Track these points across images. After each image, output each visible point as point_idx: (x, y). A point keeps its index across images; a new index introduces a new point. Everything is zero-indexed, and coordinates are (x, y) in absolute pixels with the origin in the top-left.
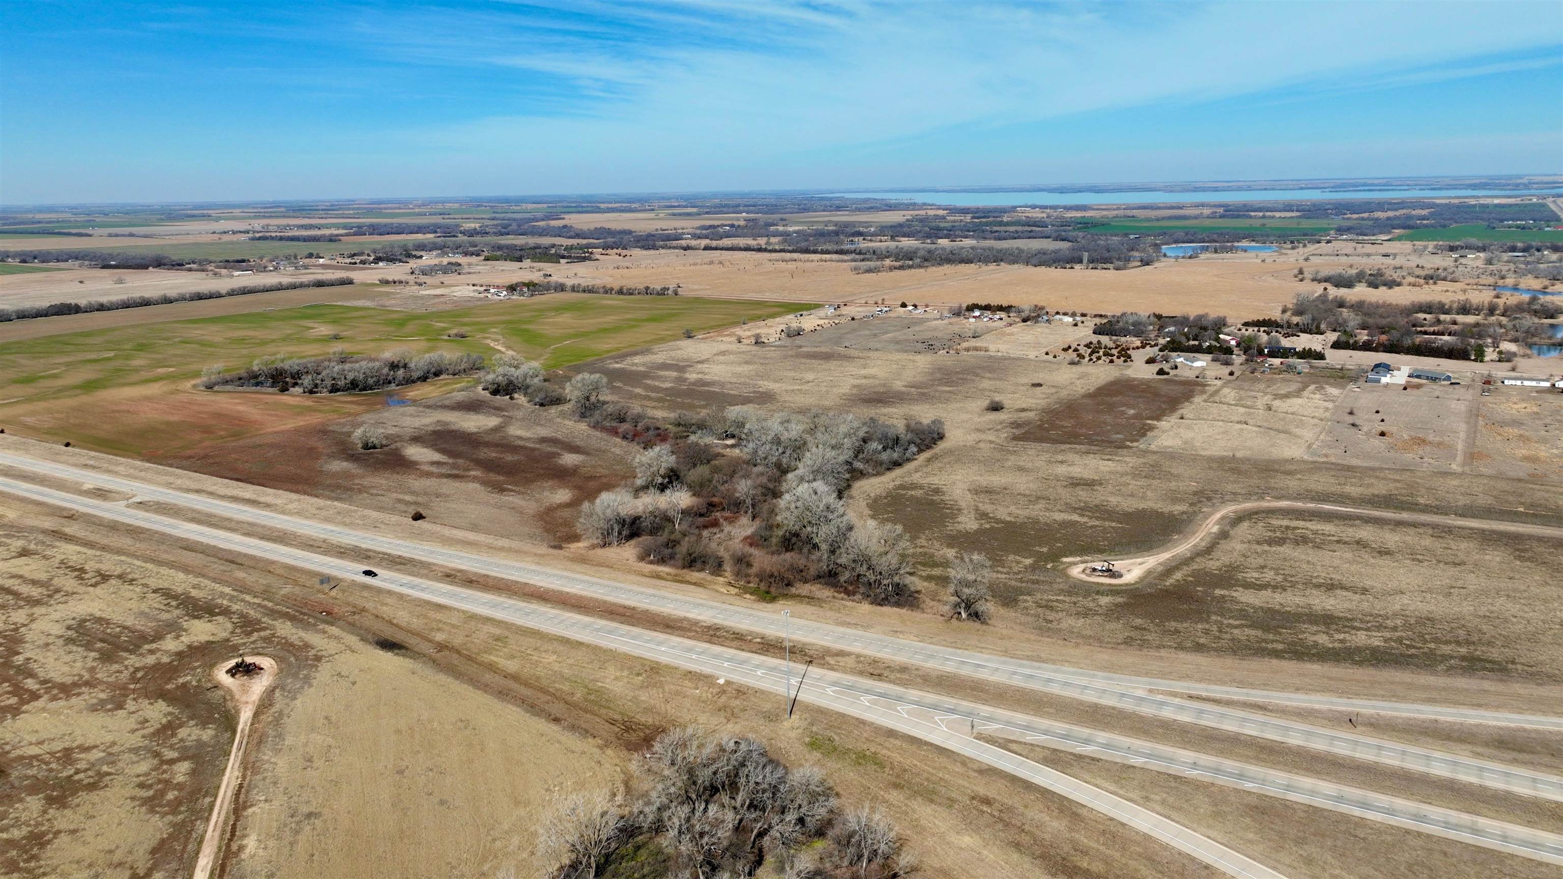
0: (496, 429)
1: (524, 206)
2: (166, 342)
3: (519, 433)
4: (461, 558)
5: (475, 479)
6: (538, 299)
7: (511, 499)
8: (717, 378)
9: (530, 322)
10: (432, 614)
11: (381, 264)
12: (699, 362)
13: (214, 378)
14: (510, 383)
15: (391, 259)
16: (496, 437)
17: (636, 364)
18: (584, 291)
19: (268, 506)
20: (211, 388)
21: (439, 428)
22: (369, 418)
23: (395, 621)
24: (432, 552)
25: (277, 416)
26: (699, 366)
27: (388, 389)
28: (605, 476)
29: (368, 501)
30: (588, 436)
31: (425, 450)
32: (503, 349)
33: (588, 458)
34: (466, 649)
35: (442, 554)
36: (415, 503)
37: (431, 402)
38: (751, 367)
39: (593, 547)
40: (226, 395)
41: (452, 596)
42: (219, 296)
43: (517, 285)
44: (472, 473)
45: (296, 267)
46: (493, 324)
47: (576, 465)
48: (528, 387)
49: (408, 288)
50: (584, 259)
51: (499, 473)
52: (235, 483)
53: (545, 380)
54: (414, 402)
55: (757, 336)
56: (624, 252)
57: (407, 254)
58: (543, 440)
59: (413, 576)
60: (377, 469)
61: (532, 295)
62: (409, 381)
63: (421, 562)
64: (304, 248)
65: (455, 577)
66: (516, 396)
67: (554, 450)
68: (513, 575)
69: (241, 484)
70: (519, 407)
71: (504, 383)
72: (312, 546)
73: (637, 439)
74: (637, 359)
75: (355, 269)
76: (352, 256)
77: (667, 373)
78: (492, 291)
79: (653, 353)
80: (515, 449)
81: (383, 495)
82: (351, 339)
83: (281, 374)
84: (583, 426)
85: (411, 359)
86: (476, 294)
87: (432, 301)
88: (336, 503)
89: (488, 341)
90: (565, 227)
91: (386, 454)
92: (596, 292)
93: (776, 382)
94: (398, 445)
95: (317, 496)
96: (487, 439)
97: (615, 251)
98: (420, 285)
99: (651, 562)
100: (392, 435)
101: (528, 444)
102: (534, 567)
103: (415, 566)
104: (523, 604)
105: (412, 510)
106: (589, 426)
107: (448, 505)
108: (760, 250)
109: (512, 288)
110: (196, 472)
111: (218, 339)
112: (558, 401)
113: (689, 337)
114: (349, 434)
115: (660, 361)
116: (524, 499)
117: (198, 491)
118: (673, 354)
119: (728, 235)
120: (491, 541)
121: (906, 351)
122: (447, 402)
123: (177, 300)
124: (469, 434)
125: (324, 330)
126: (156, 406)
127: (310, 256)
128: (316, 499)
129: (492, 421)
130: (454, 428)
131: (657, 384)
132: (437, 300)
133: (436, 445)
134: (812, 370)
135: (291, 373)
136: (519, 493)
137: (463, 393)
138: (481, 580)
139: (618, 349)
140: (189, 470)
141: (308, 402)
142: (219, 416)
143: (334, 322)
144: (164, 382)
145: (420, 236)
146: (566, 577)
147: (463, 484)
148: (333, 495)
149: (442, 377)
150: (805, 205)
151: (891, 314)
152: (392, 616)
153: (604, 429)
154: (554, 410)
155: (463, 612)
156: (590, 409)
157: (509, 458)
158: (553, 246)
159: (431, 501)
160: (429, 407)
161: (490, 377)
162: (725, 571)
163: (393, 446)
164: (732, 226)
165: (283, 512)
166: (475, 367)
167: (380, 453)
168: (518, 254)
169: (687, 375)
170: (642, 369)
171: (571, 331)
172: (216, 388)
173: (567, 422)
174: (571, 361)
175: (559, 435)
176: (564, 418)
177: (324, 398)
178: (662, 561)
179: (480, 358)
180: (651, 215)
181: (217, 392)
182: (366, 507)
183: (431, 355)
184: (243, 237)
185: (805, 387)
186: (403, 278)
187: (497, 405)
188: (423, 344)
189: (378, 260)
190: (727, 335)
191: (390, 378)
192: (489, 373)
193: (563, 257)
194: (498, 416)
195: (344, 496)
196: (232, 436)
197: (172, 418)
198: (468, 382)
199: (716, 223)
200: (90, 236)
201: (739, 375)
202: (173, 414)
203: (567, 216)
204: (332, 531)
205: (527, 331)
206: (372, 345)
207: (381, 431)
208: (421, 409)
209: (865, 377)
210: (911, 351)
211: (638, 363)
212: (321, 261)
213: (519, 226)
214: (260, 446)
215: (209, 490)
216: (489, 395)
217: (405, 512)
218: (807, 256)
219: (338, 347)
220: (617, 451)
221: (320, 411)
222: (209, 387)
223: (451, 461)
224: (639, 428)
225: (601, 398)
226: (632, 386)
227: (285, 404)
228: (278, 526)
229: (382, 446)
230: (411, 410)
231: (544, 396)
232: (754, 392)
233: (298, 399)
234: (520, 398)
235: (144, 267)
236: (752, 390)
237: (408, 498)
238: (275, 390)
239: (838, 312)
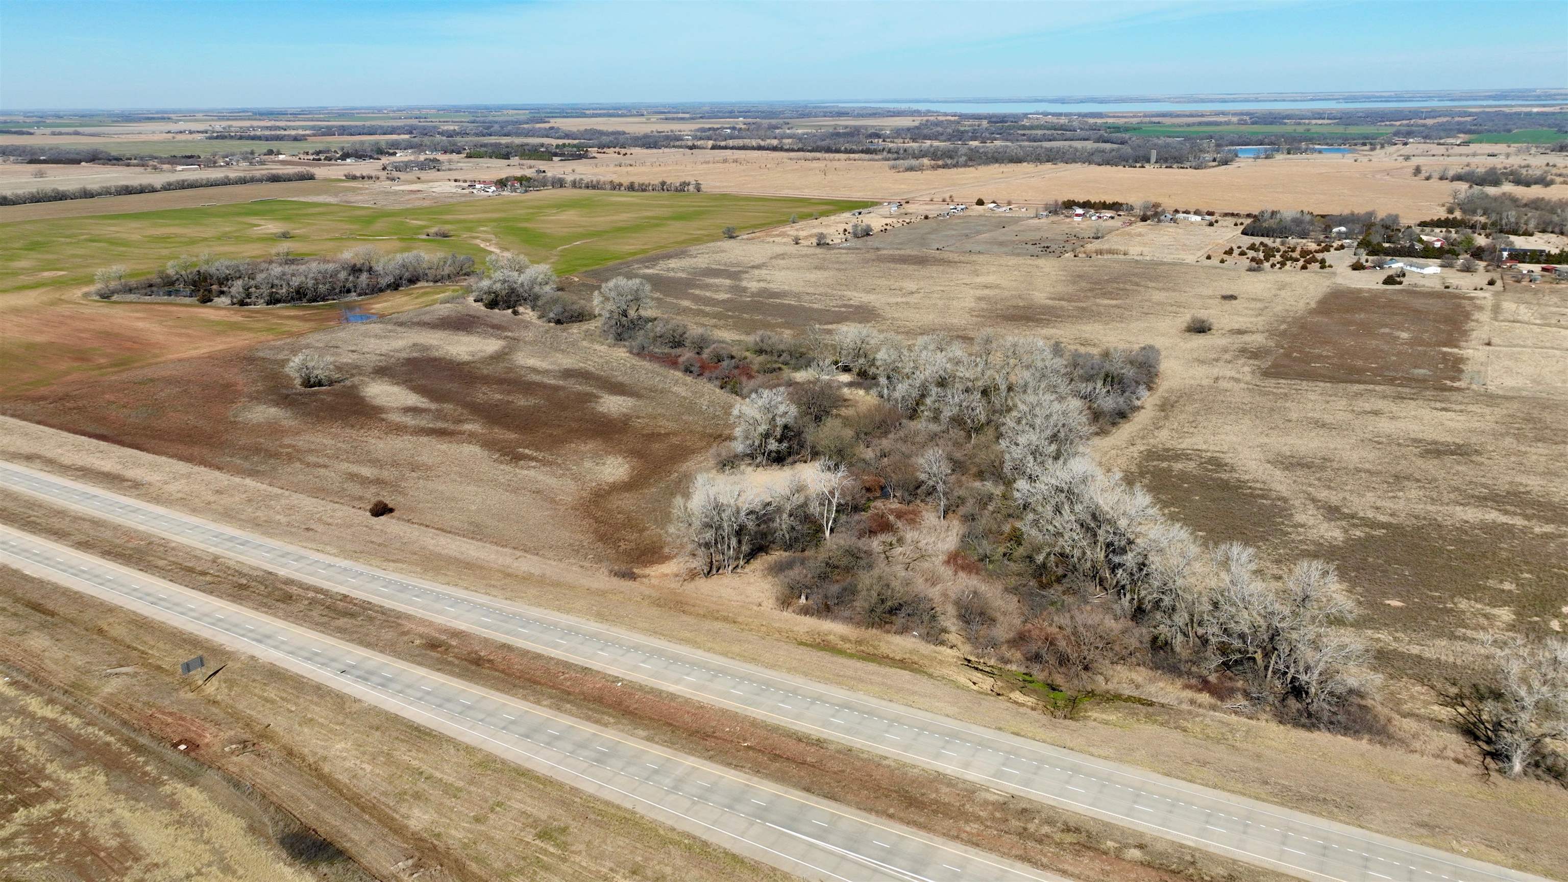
0: (497, 357)
1: (505, 112)
2: (68, 240)
3: (532, 362)
4: (457, 602)
5: (472, 437)
6: (533, 195)
7: (532, 473)
8: (786, 288)
9: (527, 220)
10: (406, 755)
11: (348, 160)
12: (753, 267)
13: (113, 284)
14: (513, 291)
15: (359, 155)
16: (498, 369)
17: (673, 269)
18: (587, 187)
19: (135, 487)
20: (108, 297)
21: (415, 355)
22: (318, 339)
23: (326, 768)
24: (404, 588)
25: (188, 336)
26: (757, 272)
27: (347, 299)
28: (675, 434)
29: (301, 477)
30: (633, 367)
31: (396, 389)
32: (497, 251)
33: (640, 403)
34: (476, 859)
35: (423, 593)
36: (378, 482)
37: (403, 318)
38: (826, 274)
39: (693, 575)
40: (126, 307)
41: (444, 701)
42: (153, 190)
43: (507, 179)
44: (468, 427)
45: (251, 163)
46: (480, 222)
47: (625, 415)
48: (537, 297)
49: (378, 183)
50: (580, 157)
51: (508, 427)
52: (94, 441)
53: (560, 289)
54: (381, 318)
55: (821, 236)
56: (623, 151)
57: (380, 152)
58: (568, 374)
59: (369, 645)
60: (320, 420)
61: (526, 191)
62: (376, 290)
63: (383, 611)
64: (264, 146)
65: (448, 648)
66: (521, 309)
67: (588, 389)
68: (556, 646)
69: (103, 445)
70: (527, 325)
71: (504, 293)
72: (191, 570)
73: (707, 374)
74: (673, 263)
75: (319, 166)
76: (318, 153)
77: (717, 281)
78: (478, 186)
79: (691, 256)
80: (529, 388)
81: (325, 466)
82: (303, 238)
83: (205, 279)
84: (621, 354)
85: (378, 262)
86: (459, 190)
87: (407, 197)
88: (248, 481)
89: (478, 241)
90: (552, 128)
91: (336, 394)
92: (602, 188)
93: (869, 292)
94: (356, 380)
95: (219, 468)
96: (485, 372)
97: (612, 149)
98: (393, 179)
99: (805, 611)
100: (347, 364)
101: (547, 381)
102: (593, 626)
103: (371, 619)
104: (587, 729)
105: (372, 495)
106: (631, 352)
107: (430, 485)
108: (775, 149)
109: (502, 183)
110: (39, 423)
111: (136, 237)
112: (580, 317)
113: (731, 237)
114: (284, 363)
115: (704, 266)
116: (554, 474)
117: (29, 458)
118: (717, 257)
119: (731, 137)
120: (508, 561)
121: (1018, 255)
122: (426, 318)
123: (99, 194)
124: (458, 364)
125: (272, 227)
126: (23, 320)
127: (270, 152)
128: (217, 473)
129: (491, 345)
130: (436, 354)
131: (708, 294)
132: (413, 196)
133: (411, 381)
134: (910, 277)
135: (218, 279)
136: (544, 463)
137: (448, 305)
138: (497, 657)
139: (644, 251)
140: (30, 421)
141: (236, 316)
142: (107, 336)
143: (287, 219)
144: (44, 289)
145: (394, 137)
146: (660, 653)
147: (454, 446)
148: (247, 465)
149: (419, 285)
150: (804, 113)
151: (968, 213)
152: (321, 752)
153: (653, 357)
154: (575, 330)
155: (470, 750)
156: (629, 328)
157: (522, 401)
158: (542, 145)
159: (403, 478)
160: (401, 324)
161: (485, 283)
162: (945, 631)
163: (348, 383)
164: (734, 128)
165: (158, 499)
166: (462, 272)
167: (328, 393)
168: (504, 151)
169: (744, 284)
170: (683, 275)
171: (580, 230)
172: (115, 298)
173: (597, 347)
174: (585, 265)
175: (590, 366)
176: (592, 341)
177: (258, 312)
178: (825, 610)
179: (469, 259)
180: (643, 119)
181: (115, 302)
182: (297, 488)
183: (406, 255)
184: (199, 137)
185: (908, 299)
186: (373, 174)
187: (495, 322)
188: (398, 244)
189: (345, 156)
190: (778, 235)
191: (349, 285)
192: (481, 279)
193: (556, 155)
194: (499, 337)
195: (261, 468)
196: (115, 365)
197: (39, 339)
198: (453, 291)
199: (716, 126)
200: (31, 134)
201: (815, 284)
202: (42, 332)
203: (552, 120)
204: (231, 539)
205: (526, 230)
206: (330, 245)
207: (329, 359)
208: (389, 327)
209: (986, 287)
210: (1026, 255)
211: (675, 267)
212: (281, 157)
213: (502, 127)
214: (152, 380)
215: (49, 455)
216: (483, 308)
217: (361, 498)
218: (832, 155)
219: (284, 246)
220: (681, 391)
221: (250, 329)
222: (105, 296)
223: (433, 406)
224: (705, 356)
225: (643, 313)
226: (676, 298)
227: (203, 320)
228: (142, 528)
229: (331, 383)
230: (377, 328)
231: (561, 310)
232: (845, 306)
233: (222, 313)
234: (527, 313)
235: (78, 162)
236: (840, 303)
237: (366, 471)
238: (194, 300)
239: (902, 211)
